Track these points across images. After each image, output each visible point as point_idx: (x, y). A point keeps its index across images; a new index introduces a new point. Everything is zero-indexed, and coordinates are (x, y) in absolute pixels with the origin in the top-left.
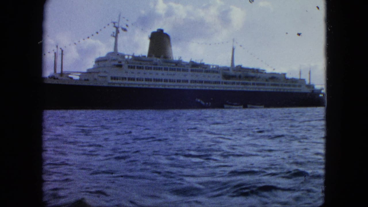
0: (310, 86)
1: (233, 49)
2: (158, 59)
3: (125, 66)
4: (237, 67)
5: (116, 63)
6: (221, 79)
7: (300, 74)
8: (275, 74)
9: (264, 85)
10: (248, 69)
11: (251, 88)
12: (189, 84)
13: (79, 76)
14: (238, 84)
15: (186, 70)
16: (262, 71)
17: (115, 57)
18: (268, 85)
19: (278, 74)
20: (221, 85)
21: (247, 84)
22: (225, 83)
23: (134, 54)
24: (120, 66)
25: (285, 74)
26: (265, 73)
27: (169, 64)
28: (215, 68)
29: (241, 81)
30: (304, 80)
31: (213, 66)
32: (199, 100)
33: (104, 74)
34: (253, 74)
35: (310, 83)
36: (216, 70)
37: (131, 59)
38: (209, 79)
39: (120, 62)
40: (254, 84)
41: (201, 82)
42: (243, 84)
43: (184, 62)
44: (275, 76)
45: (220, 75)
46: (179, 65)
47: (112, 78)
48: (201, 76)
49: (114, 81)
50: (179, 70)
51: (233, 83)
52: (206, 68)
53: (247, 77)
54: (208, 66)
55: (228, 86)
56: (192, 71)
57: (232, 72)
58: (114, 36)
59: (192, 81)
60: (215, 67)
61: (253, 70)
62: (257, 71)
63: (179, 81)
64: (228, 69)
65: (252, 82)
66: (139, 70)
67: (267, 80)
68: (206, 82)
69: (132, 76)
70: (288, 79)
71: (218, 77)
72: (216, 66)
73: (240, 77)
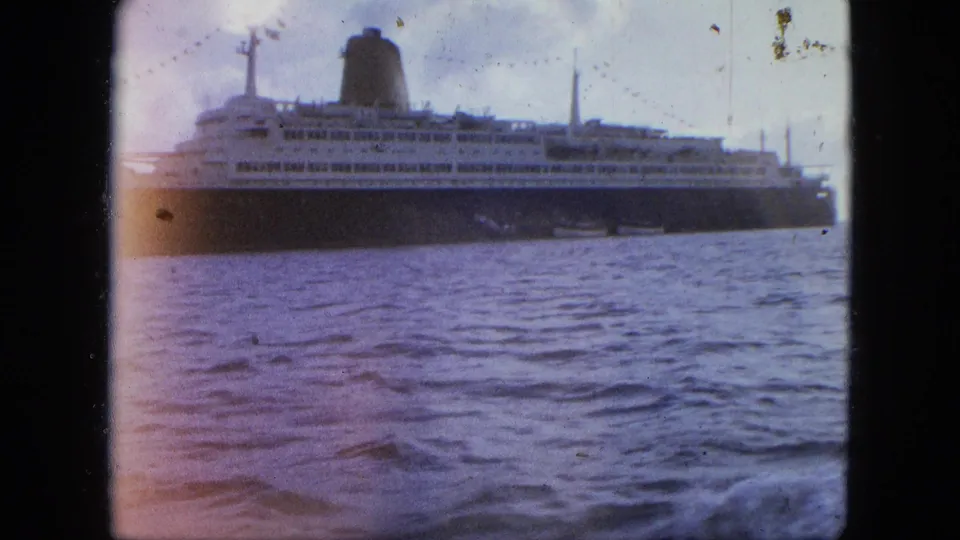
0: (789, 171)
1: (576, 77)
2: (367, 111)
3: (276, 133)
4: (589, 123)
5: (251, 124)
6: (542, 159)
7: (763, 137)
8: (692, 139)
9: (660, 170)
10: (618, 130)
11: (626, 181)
12: (454, 174)
13: (155, 163)
14: (591, 169)
15: (445, 138)
16: (657, 134)
17: (246, 110)
18: (675, 171)
19: (702, 140)
20: (542, 175)
21: (614, 170)
22: (557, 169)
23: (298, 98)
24: (260, 132)
25: (718, 141)
26: (666, 138)
27: (397, 122)
28: (525, 130)
29: (596, 163)
30: (773, 155)
31: (519, 122)
32: (483, 219)
33: (219, 158)
34: (629, 143)
35: (788, 162)
36: (530, 135)
37: (291, 114)
38: (509, 161)
39: (261, 122)
40: (633, 170)
41: (487, 168)
42: (604, 169)
43: (438, 116)
44: (691, 144)
45: (542, 148)
46: (425, 126)
47: (242, 166)
48: (489, 154)
49: (247, 175)
50: (426, 138)
51: (577, 169)
52: (500, 130)
53: (616, 152)
54: (506, 124)
55: (560, 175)
56: (461, 138)
57: (573, 141)
58: (244, 53)
59: (462, 168)
60: (523, 126)
61: (631, 131)
62: (644, 133)
63: (424, 168)
64: (560, 130)
65: (626, 164)
66: (313, 143)
67: (670, 158)
68: (501, 168)
69: (295, 159)
70: (728, 154)
71: (536, 155)
72: (527, 123)
73: (595, 151)
